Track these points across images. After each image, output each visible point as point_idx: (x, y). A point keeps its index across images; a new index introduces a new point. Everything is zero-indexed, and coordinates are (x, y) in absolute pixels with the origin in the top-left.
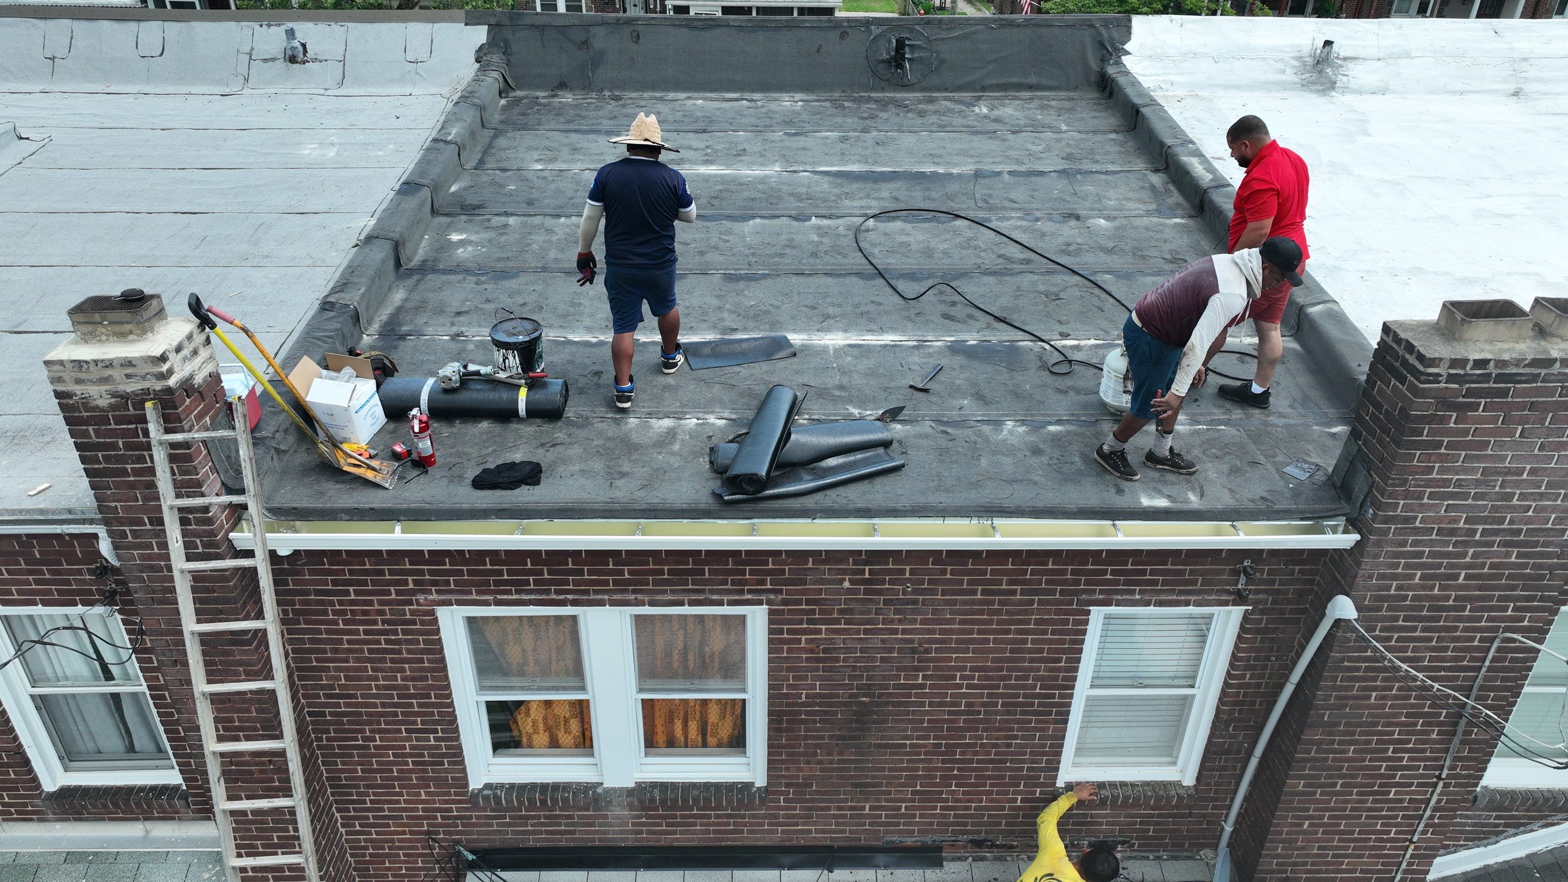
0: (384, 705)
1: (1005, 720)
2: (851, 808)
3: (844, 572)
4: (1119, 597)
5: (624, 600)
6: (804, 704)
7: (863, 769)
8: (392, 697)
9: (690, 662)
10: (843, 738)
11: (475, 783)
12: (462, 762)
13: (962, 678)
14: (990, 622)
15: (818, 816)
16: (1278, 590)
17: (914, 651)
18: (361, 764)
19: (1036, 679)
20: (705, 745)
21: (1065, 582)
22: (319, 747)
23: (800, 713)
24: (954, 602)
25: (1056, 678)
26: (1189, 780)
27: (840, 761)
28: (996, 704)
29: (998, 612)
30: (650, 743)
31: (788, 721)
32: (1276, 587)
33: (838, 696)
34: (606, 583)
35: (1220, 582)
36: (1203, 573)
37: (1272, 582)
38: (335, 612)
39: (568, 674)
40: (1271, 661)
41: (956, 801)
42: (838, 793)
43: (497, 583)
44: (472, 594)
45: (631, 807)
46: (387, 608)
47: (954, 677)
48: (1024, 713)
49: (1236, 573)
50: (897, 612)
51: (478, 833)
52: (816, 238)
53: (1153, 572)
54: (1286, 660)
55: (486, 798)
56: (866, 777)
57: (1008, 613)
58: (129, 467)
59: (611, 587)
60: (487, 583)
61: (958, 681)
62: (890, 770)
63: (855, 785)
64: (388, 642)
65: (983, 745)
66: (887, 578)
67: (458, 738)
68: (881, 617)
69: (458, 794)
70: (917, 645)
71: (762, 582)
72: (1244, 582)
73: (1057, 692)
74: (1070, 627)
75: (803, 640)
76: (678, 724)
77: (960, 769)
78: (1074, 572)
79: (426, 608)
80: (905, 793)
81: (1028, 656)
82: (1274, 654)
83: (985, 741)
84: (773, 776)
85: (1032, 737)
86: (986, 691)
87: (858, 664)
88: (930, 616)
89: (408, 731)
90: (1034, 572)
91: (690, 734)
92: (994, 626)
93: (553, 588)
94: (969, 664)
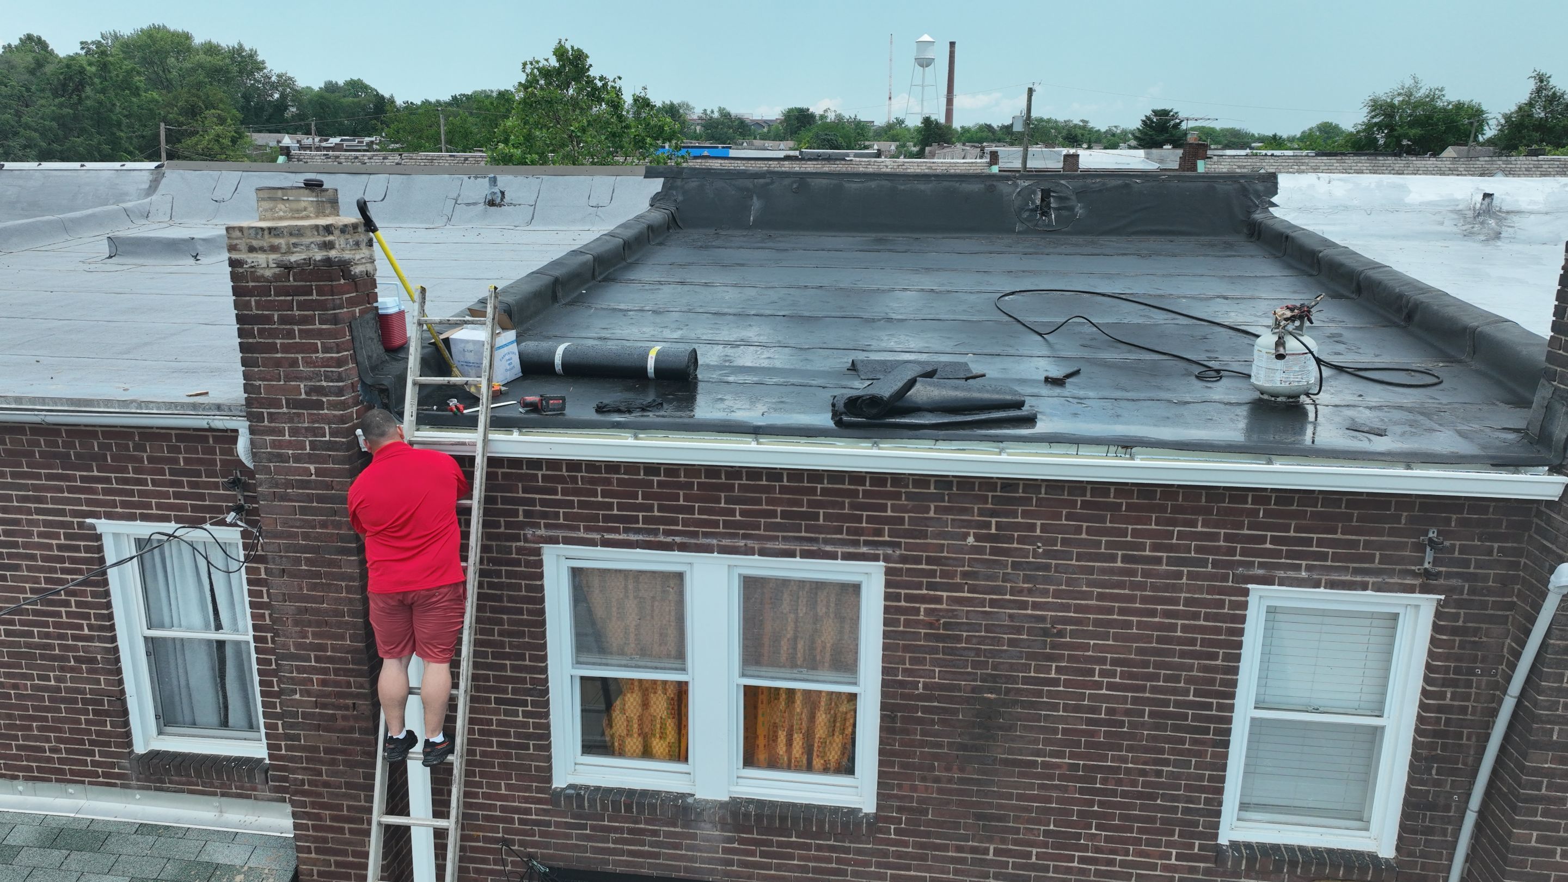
1: (1154, 736)
2: (974, 850)
3: (969, 524)
4: (1281, 574)
5: (734, 547)
6: (920, 697)
7: (986, 794)
9: (799, 655)
10: (963, 747)
11: (560, 781)
12: (548, 747)
13: (1103, 673)
14: (1132, 599)
15: (934, 857)
16: (1475, 575)
17: (1045, 632)
19: (1189, 680)
20: (809, 768)
21: (1216, 550)
23: (916, 709)
24: (1091, 570)
25: (1212, 682)
26: (1387, 851)
27: (962, 781)
28: (1141, 714)
29: (1141, 586)
30: (750, 760)
31: (904, 720)
32: (1472, 570)
33: (958, 688)
34: (715, 524)
35: (1401, 561)
36: (1382, 546)
37: (1466, 563)
39: (668, 656)
40: (1475, 675)
41: (1097, 850)
42: (957, 826)
43: (607, 518)
44: (579, 530)
45: (723, 825)
46: (494, 543)
47: (1091, 672)
48: (1176, 728)
49: (1421, 548)
50: (1027, 579)
51: (556, 846)
53: (1320, 543)
54: (1496, 675)
55: (569, 797)
56: (990, 806)
57: (1154, 588)
59: (721, 530)
60: (595, 518)
61: (1096, 678)
62: (1020, 797)
63: (979, 817)
64: (490, 586)
65: (1128, 771)
66: (1016, 534)
67: (547, 715)
68: (1009, 585)
69: (539, 790)
70: (1049, 626)
71: (879, 533)
72: (1431, 560)
73: (1215, 701)
74: (1226, 611)
75: (922, 610)
76: (782, 736)
77: (1101, 804)
78: (1228, 538)
79: (532, 545)
80: (1036, 832)
81: (1178, 648)
82: (1478, 665)
83: (1130, 765)
84: (884, 795)
85: (1187, 764)
86: (1130, 694)
87: (983, 647)
88: (1064, 587)
89: (499, 701)
90: (1181, 536)
91: (794, 751)
92: (1137, 605)
93: (661, 527)
94: (1109, 656)
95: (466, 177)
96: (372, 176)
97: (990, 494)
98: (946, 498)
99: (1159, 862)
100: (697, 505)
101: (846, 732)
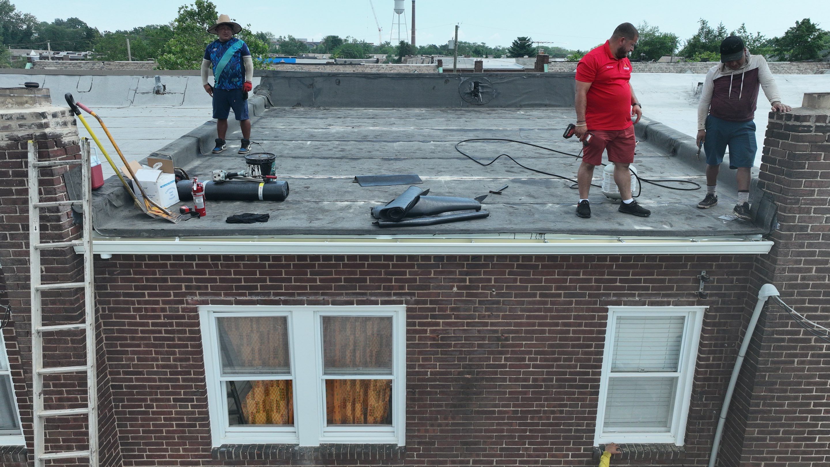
0: (160, 380)
1: (559, 392)
2: (461, 462)
3: (454, 280)
4: (625, 299)
5: (316, 301)
6: (429, 380)
7: (468, 431)
8: (165, 373)
9: (357, 359)
10: (454, 406)
11: (216, 444)
12: (208, 425)
13: (530, 359)
14: (545, 317)
16: (725, 294)
17: (498, 339)
18: (142, 426)
19: (577, 360)
20: (366, 422)
21: (590, 288)
22: (117, 413)
23: (426, 386)
24: (522, 303)
25: (589, 360)
26: (680, 442)
27: (453, 424)
28: (551, 380)
29: (550, 310)
30: (330, 422)
31: (420, 393)
32: (723, 292)
33: (450, 373)
34: (305, 288)
35: (687, 288)
36: (677, 281)
37: (720, 288)
38: (135, 310)
39: (279, 365)
40: (725, 347)
41: (529, 456)
42: (452, 450)
43: (237, 288)
44: (221, 296)
45: (317, 461)
46: (167, 306)
47: (524, 359)
48: (571, 387)
49: (697, 281)
50: (487, 310)
52: (433, 148)
53: (646, 281)
54: (734, 346)
55: (222, 453)
56: (470, 437)
57: (557, 310)
58: (14, 188)
59: (309, 291)
60: (231, 288)
61: (527, 362)
62: (486, 431)
63: (463, 444)
64: (167, 332)
65: (545, 412)
66: (480, 285)
67: (206, 406)
68: (477, 314)
69: (204, 450)
70: (500, 335)
71: (402, 288)
72: (703, 287)
73: (591, 370)
74: (596, 321)
75: (428, 330)
76: (349, 406)
77: (531, 431)
78: (597, 281)
79: (192, 306)
80: (495, 449)
81: (571, 343)
82: (726, 342)
83: (546, 409)
84: (410, 436)
85: (577, 406)
86: (545, 370)
87: (463, 349)
88: (508, 313)
89: (175, 400)
90: (571, 281)
91: (356, 414)
92: (548, 321)
93: (272, 291)
94: (533, 349)
95: (141, 77)
96: (82, 77)
97: (465, 263)
98: (441, 266)
99: (563, 459)
100: (293, 277)
101: (386, 400)
